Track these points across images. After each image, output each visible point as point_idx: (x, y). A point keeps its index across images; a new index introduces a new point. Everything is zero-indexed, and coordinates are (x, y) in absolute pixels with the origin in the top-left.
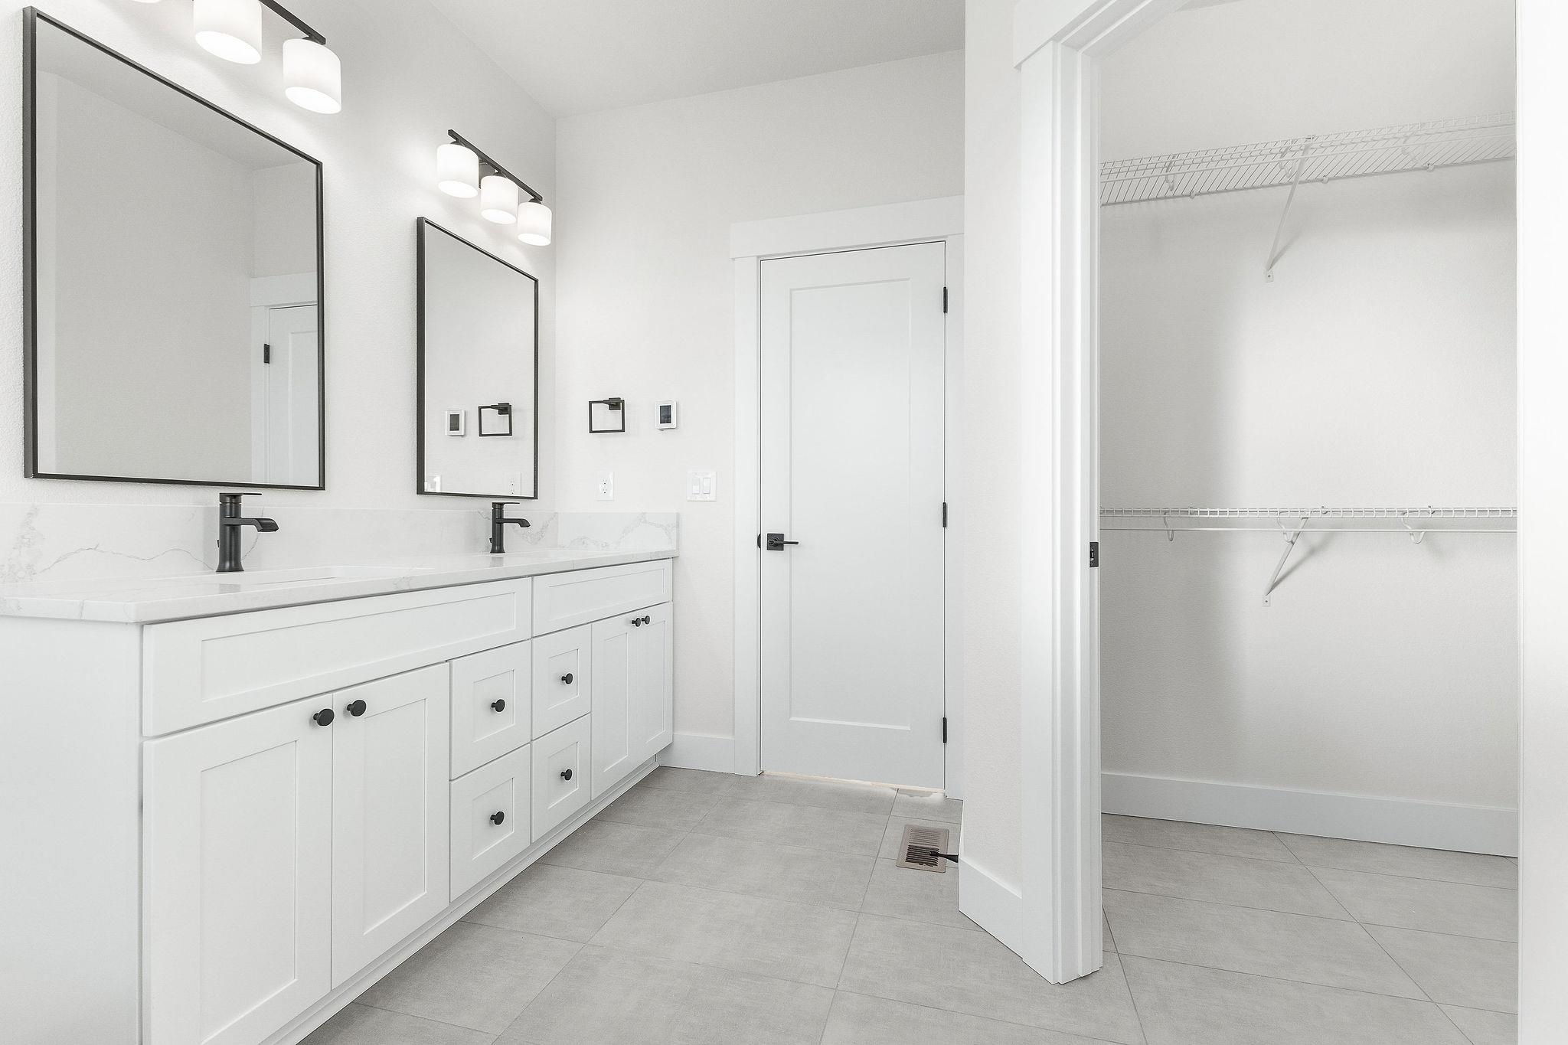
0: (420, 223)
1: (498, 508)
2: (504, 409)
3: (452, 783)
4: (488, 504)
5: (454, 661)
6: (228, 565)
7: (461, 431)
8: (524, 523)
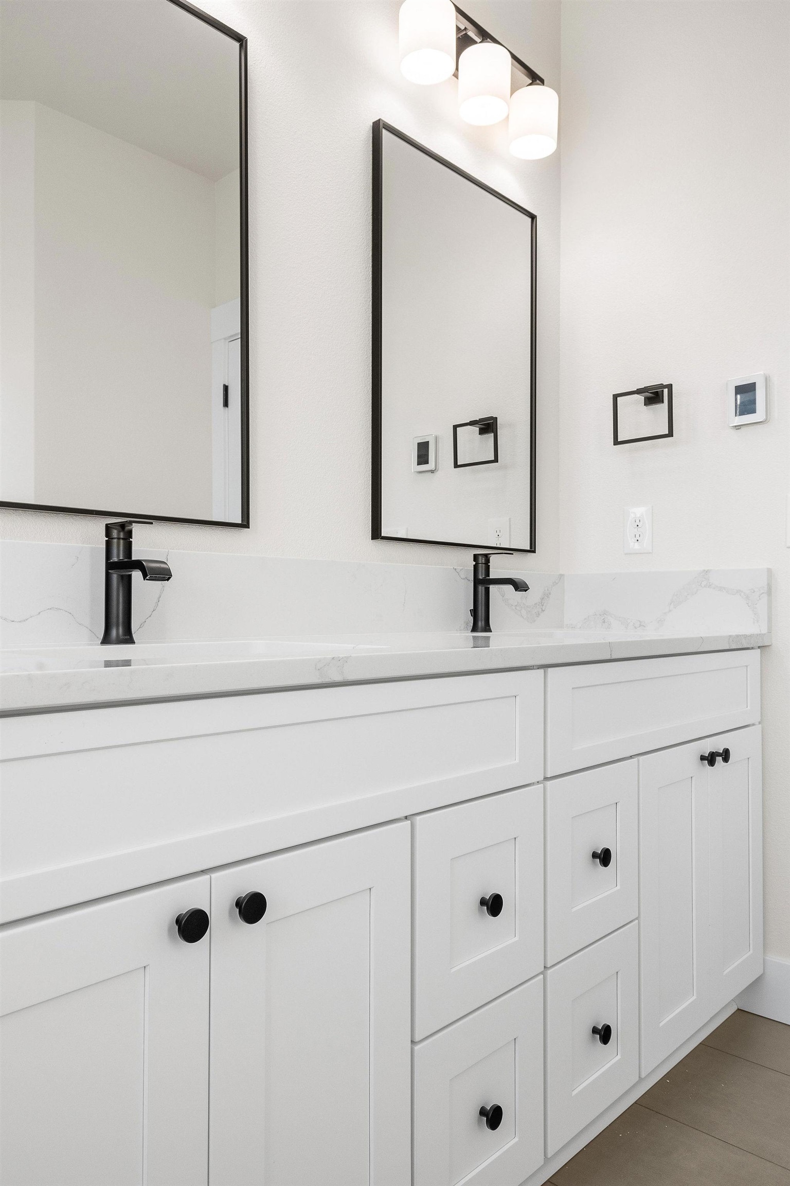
0: (378, 128)
1: (482, 562)
2: (488, 426)
3: (417, 1048)
4: (466, 559)
5: (418, 818)
6: (114, 633)
7: (431, 465)
8: (519, 586)
